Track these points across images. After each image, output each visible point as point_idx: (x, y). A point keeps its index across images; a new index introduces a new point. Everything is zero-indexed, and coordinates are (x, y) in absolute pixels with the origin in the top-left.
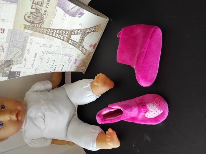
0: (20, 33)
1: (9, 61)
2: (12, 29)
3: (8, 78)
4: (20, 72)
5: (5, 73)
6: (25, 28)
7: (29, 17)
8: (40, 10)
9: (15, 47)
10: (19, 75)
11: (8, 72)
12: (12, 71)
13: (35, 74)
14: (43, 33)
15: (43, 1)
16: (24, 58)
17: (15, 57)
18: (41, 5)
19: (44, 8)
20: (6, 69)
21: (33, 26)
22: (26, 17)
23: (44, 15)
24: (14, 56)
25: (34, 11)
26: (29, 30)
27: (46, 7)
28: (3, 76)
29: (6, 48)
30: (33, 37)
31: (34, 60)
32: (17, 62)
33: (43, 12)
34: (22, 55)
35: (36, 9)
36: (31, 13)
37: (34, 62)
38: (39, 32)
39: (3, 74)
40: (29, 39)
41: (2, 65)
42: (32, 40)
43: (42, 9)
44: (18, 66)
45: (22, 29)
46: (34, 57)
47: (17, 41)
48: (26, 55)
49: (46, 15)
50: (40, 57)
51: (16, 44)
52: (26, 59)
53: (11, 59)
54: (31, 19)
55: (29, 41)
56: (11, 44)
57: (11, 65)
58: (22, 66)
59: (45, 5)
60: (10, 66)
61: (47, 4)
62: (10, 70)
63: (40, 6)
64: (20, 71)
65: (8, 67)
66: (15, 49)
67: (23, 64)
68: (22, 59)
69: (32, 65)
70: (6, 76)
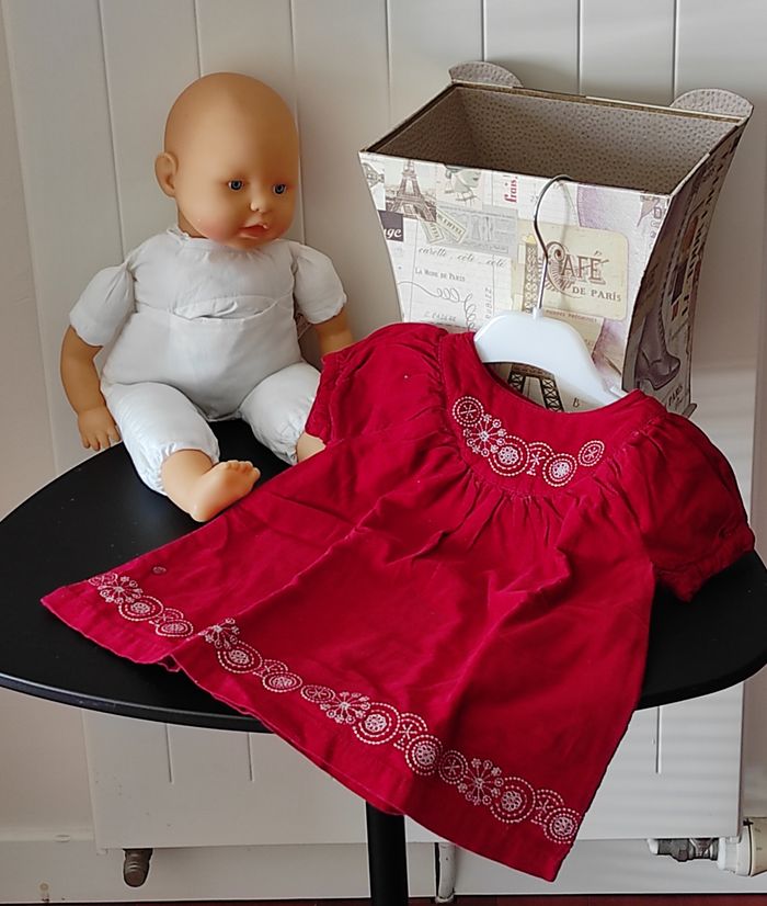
0: (514, 235)
1: (434, 214)
2: (520, 216)
3: (380, 212)
4: (401, 239)
5: (398, 205)
6: (528, 245)
7: (559, 253)
8: (580, 276)
9: (476, 224)
10: (393, 238)
11: (402, 211)
12: (405, 219)
13: (398, 281)
14: (525, 290)
15: (604, 283)
16: (447, 249)
17: (447, 227)
18: (592, 277)
19: (589, 286)
20: (411, 206)
21: (537, 263)
22: (557, 247)
23: (571, 289)
24: (450, 224)
25: (575, 263)
26: (527, 256)
27: (593, 292)
28: (387, 198)
29: (468, 205)
30: (509, 266)
31: (443, 276)
32: (431, 232)
33: (578, 284)
34: (454, 243)
35: (581, 268)
36: (568, 256)
37: (436, 274)
38: (526, 281)
39: (394, 199)
40: (504, 258)
41: (422, 197)
42: (500, 264)
43: (585, 281)
44: (422, 234)
45: (525, 239)
46: (451, 275)
47: (491, 229)
48: (454, 252)
49: (575, 295)
50: (453, 292)
51: (484, 228)
52: (442, 253)
53: (440, 216)
54: (553, 257)
55: (497, 258)
56: (481, 216)
57: (423, 217)
58: (423, 244)
59: (596, 287)
60: (418, 216)
61: (601, 293)
62: (407, 216)
63: (590, 275)
64: (405, 238)
65: (417, 211)
66: (470, 225)
67: (428, 246)
68: (441, 244)
69: (427, 272)
70: (387, 207)
